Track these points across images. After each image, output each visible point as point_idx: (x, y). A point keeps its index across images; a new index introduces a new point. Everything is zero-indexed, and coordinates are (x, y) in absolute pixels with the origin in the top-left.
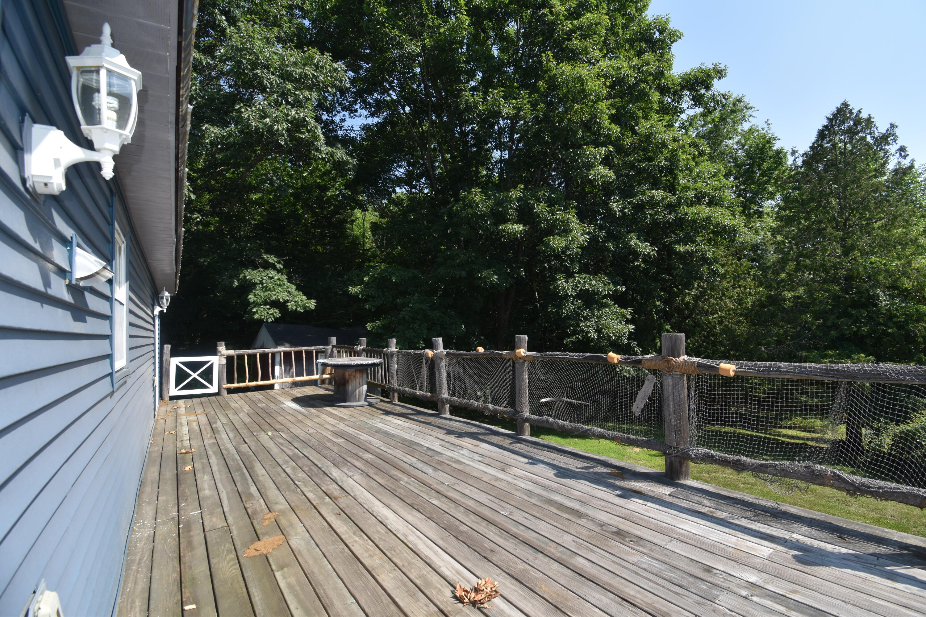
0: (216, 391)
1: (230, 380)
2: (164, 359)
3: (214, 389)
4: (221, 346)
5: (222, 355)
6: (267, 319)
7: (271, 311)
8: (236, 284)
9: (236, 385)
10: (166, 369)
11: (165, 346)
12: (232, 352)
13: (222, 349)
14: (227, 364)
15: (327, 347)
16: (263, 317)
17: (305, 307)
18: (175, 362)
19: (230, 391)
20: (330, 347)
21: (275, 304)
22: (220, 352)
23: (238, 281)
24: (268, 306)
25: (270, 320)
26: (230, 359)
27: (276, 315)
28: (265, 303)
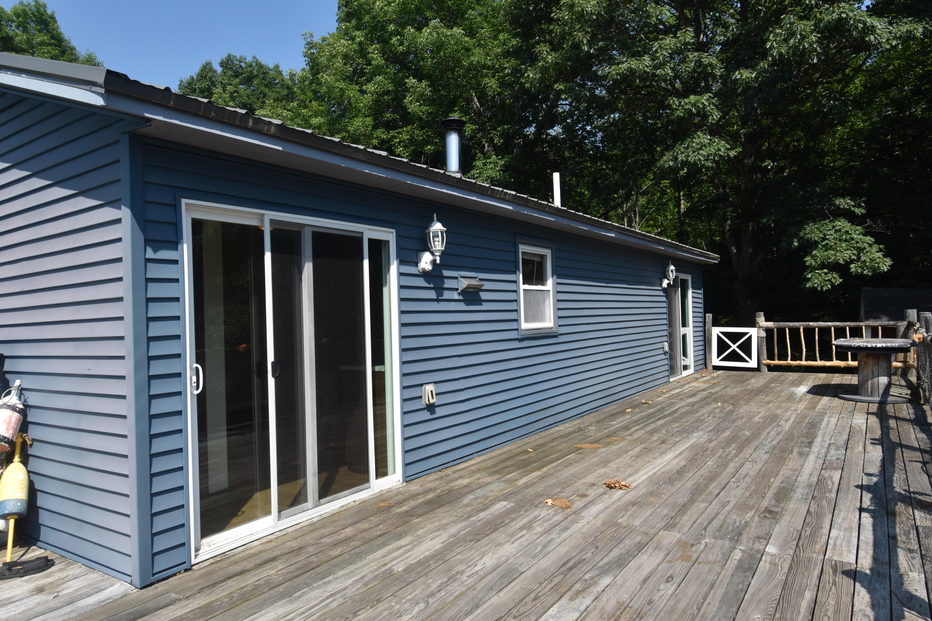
0: (755, 366)
1: (771, 357)
2: (707, 328)
3: (753, 363)
4: (760, 317)
5: (760, 327)
6: (822, 287)
7: (829, 276)
8: (796, 244)
9: (776, 362)
10: (708, 338)
11: (707, 315)
12: (770, 324)
13: (761, 320)
14: (767, 337)
15: (900, 323)
16: (816, 285)
17: (874, 269)
18: (716, 331)
19: (771, 369)
20: (905, 323)
21: (835, 267)
22: (758, 323)
23: (798, 241)
24: (826, 271)
25: (825, 289)
26: (769, 331)
27: (833, 281)
28: (822, 266)
